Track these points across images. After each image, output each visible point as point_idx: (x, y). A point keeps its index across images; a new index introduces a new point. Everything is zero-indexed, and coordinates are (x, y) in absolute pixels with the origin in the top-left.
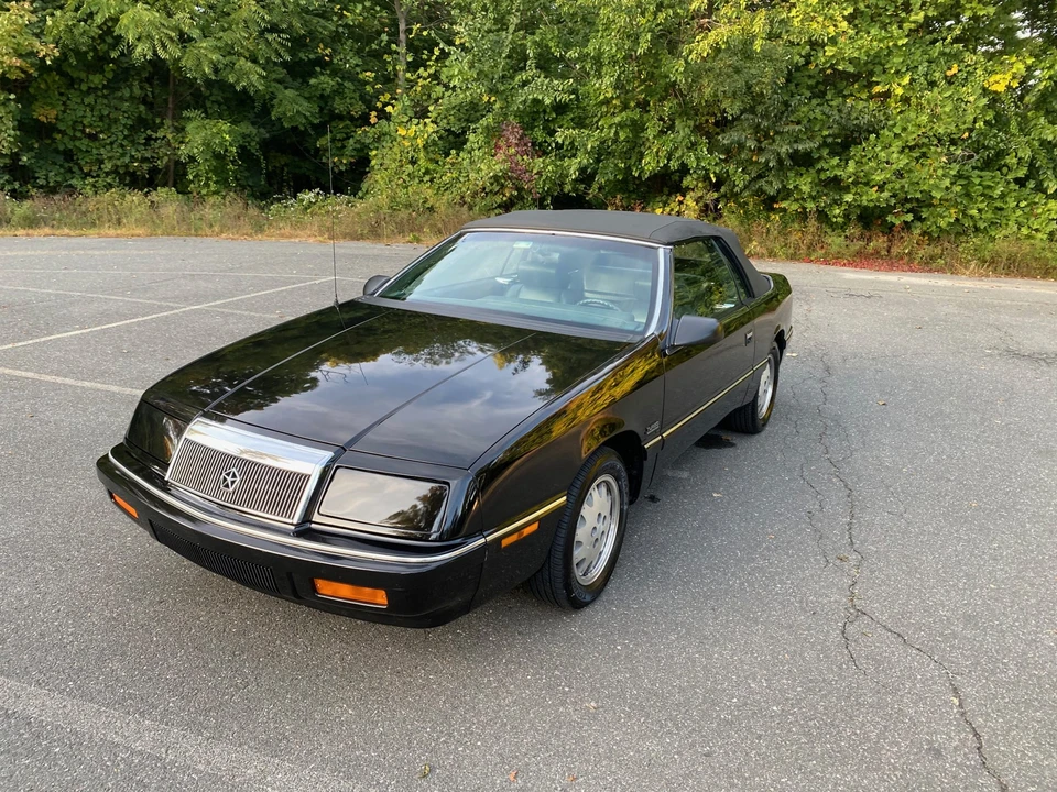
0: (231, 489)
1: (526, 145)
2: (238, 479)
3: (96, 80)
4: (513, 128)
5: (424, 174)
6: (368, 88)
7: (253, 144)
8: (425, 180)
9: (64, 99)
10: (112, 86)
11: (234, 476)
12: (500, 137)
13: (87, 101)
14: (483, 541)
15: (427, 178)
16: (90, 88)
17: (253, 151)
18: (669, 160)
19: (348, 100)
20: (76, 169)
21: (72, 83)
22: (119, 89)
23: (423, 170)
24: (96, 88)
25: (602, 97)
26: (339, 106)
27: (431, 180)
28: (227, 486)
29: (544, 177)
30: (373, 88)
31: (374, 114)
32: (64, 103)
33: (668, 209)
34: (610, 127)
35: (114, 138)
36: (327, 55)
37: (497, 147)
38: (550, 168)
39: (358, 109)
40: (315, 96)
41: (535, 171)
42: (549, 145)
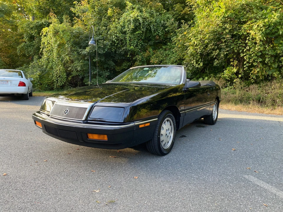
0: (66, 114)
2: (68, 111)
11: (67, 111)
14: (134, 124)
28: (65, 113)
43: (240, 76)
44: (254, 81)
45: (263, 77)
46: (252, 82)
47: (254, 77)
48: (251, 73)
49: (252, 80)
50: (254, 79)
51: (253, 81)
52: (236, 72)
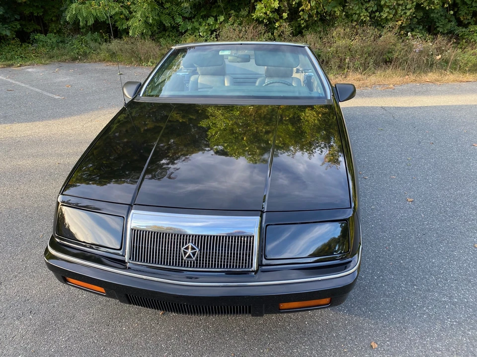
0: (194, 259)
2: (197, 250)
11: (193, 249)
28: (189, 257)
43: (285, 15)
44: (305, 24)
45: (319, 16)
46: (303, 26)
47: (306, 17)
48: (300, 9)
49: (302, 22)
50: (306, 21)
51: (303, 24)
52: (278, 7)
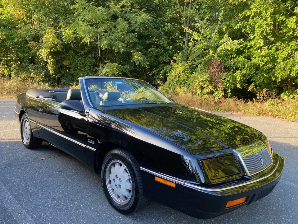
1: (221, 68)
3: (82, 52)
4: (216, 61)
5: (182, 81)
6: (170, 52)
7: (128, 71)
8: (182, 83)
9: (74, 58)
10: (87, 54)
12: (211, 65)
13: (79, 59)
15: (183, 83)
16: (81, 55)
17: (128, 74)
18: (291, 71)
19: (165, 57)
20: (75, 80)
21: (77, 53)
22: (88, 55)
23: (182, 80)
24: (83, 55)
25: (258, 46)
26: (161, 59)
27: (185, 84)
29: (226, 81)
30: (172, 51)
31: (172, 61)
32: (74, 60)
33: (292, 96)
34: (259, 57)
35: (85, 70)
36: (156, 41)
37: (208, 69)
38: (229, 77)
39: (167, 59)
40: (153, 56)
41: (223, 78)
42: (233, 68)
